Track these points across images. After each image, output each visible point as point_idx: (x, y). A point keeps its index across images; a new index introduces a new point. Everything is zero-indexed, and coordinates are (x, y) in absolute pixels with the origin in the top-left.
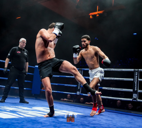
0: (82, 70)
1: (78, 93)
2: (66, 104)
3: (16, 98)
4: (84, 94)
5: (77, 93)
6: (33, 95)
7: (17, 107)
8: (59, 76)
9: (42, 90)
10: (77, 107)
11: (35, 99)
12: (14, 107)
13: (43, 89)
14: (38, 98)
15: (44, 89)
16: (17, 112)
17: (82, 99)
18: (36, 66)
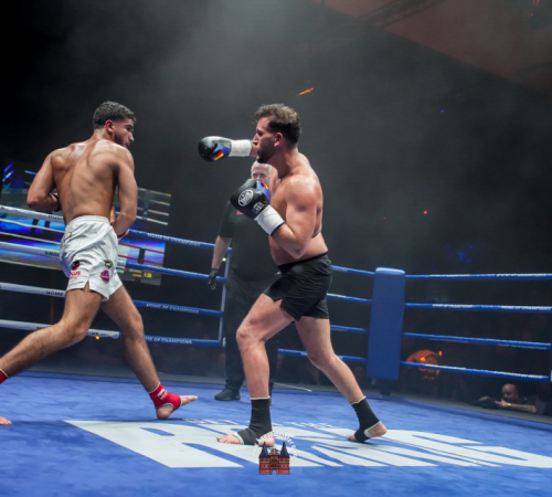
2: (509, 423)
3: (308, 394)
5: (549, 375)
6: (373, 383)
7: (313, 425)
8: (471, 306)
9: (409, 362)
11: (381, 397)
12: (303, 424)
14: (392, 395)
15: (415, 361)
16: (314, 443)
18: (379, 269)
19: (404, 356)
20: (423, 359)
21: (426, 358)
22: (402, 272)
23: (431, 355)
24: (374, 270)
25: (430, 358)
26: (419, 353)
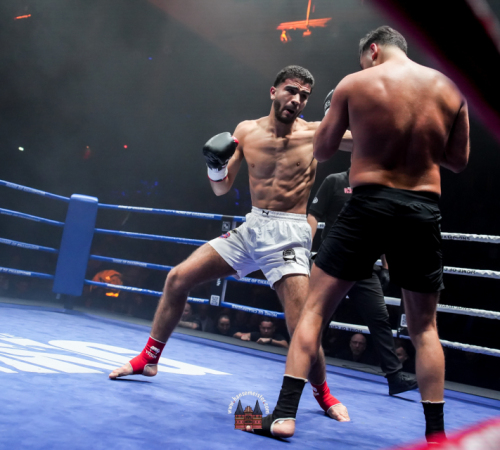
0: (231, 220)
1: (215, 300)
4: (234, 306)
5: (209, 298)
6: (58, 297)
10: (209, 348)
11: (64, 310)
13: (97, 277)
14: (75, 309)
15: (101, 280)
17: (224, 319)
18: (74, 196)
19: (90, 276)
20: (108, 278)
21: (111, 277)
22: (95, 199)
23: (116, 275)
24: (69, 196)
25: (115, 278)
26: (105, 272)
